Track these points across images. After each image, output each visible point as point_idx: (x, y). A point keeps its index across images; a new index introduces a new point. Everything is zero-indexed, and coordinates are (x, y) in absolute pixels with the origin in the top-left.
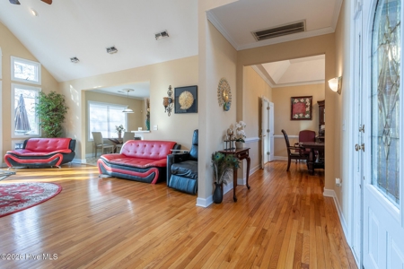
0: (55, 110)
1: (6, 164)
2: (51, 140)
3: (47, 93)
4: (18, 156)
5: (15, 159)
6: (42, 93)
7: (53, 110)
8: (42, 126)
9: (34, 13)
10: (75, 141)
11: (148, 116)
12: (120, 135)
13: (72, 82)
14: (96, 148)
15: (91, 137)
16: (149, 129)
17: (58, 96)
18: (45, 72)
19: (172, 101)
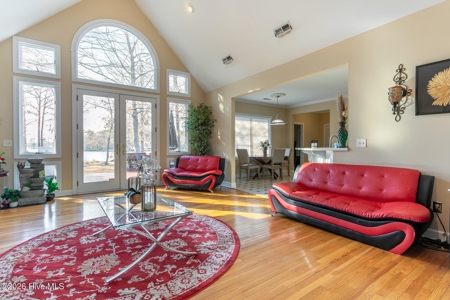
0: (203, 124)
1: (163, 182)
2: (200, 158)
3: (196, 106)
4: (173, 175)
5: (171, 178)
6: (191, 106)
7: (202, 124)
8: (192, 142)
9: (190, 9)
10: (224, 160)
11: (343, 124)
12: (265, 153)
13: (220, 90)
14: (241, 168)
15: (236, 155)
16: (344, 145)
17: (206, 108)
18: (194, 84)
19: (405, 93)
